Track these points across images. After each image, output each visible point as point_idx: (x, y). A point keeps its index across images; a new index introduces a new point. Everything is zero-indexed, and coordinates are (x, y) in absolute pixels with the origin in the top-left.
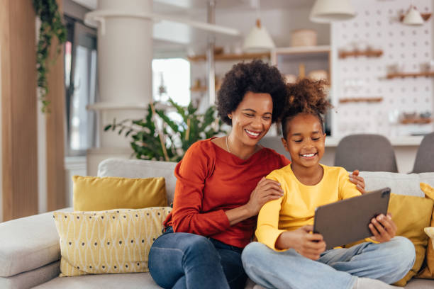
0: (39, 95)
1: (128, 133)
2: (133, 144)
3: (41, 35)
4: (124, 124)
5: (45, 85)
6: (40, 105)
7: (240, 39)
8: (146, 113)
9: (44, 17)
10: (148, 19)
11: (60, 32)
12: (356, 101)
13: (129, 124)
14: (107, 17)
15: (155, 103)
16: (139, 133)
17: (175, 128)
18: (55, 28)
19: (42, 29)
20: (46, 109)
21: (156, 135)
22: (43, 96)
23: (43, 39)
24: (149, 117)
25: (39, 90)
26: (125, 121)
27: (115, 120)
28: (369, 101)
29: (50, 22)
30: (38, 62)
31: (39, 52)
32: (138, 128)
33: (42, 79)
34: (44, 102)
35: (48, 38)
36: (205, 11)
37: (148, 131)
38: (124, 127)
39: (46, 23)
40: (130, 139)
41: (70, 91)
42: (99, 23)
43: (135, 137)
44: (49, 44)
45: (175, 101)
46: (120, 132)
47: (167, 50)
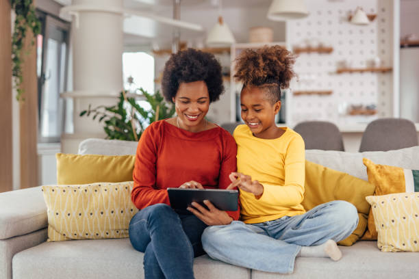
0: (14, 84)
1: (101, 119)
2: (106, 129)
3: (16, 28)
4: (98, 110)
5: (19, 74)
6: (15, 93)
7: (203, 34)
8: (119, 100)
9: (19, 11)
10: (120, 15)
11: (34, 24)
12: (309, 93)
13: (102, 110)
14: (81, 12)
15: (126, 92)
16: (112, 118)
17: (145, 115)
18: (30, 21)
19: (17, 22)
20: (20, 98)
21: (127, 121)
22: (17, 85)
23: (17, 31)
24: (121, 105)
25: (14, 78)
26: (99, 107)
27: (90, 106)
28: (320, 94)
29: (25, 16)
30: (14, 53)
31: (13, 43)
32: (111, 115)
33: (16, 69)
34: (18, 90)
35: (22, 30)
36: (171, 8)
37: (120, 117)
38: (98, 113)
39: (20, 17)
40: (103, 124)
41: (41, 81)
42: (73, 17)
43: (108, 122)
44: (24, 36)
45: (145, 90)
46: (94, 117)
47: (134, 44)
